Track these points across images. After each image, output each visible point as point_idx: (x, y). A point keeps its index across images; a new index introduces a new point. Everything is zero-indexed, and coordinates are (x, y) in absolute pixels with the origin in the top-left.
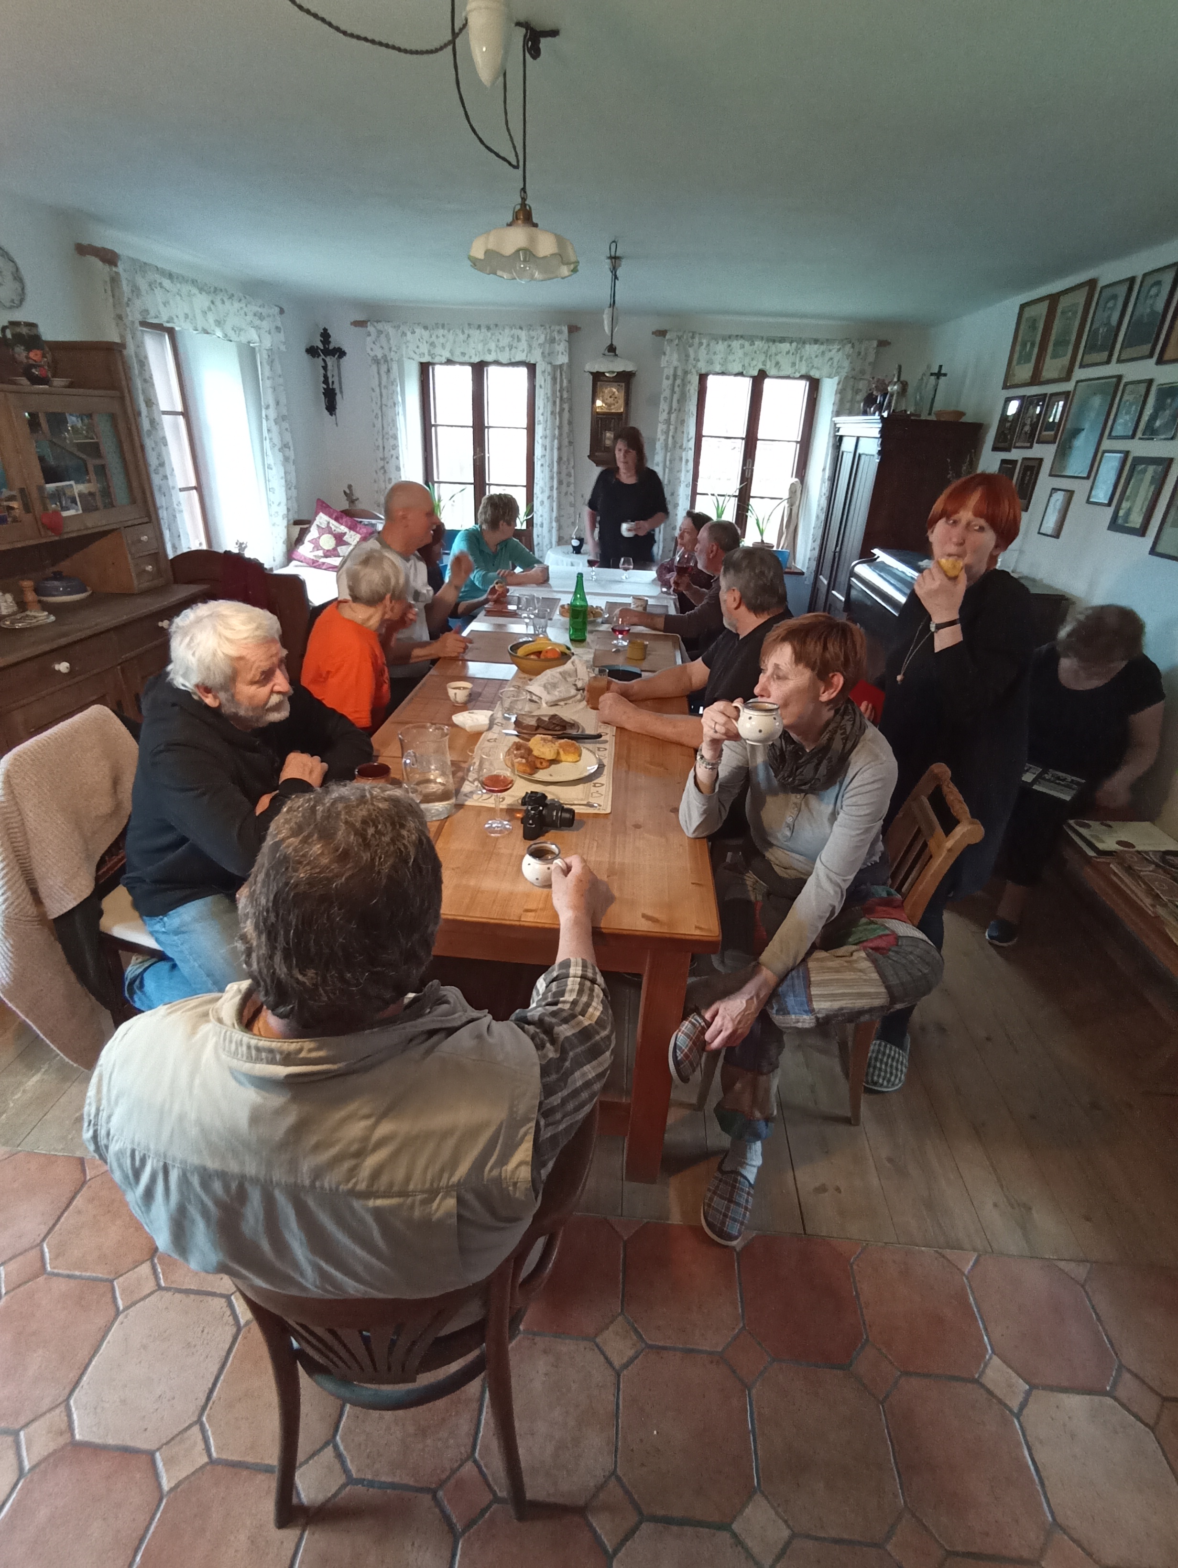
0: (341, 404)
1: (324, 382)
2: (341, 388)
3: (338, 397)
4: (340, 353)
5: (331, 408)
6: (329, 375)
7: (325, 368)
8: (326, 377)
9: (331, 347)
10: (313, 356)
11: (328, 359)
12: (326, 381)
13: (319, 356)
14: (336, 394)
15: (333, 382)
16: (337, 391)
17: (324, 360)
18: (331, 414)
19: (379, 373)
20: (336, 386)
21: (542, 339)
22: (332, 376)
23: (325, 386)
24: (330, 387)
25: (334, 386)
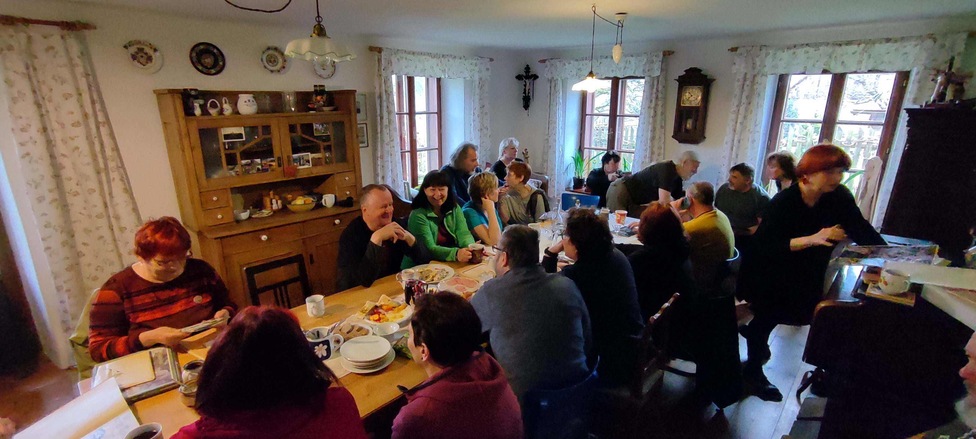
1: (523, 93)
2: (533, 96)
3: (531, 100)
4: (536, 77)
5: (526, 106)
6: (527, 89)
7: (525, 86)
8: (525, 90)
9: (530, 74)
10: (519, 79)
11: (527, 81)
12: (525, 93)
13: (523, 79)
15: (529, 93)
16: (531, 97)
17: (525, 81)
18: (526, 110)
19: (551, 87)
20: (531, 95)
22: (529, 89)
23: (524, 95)
24: (527, 95)
25: (529, 95)
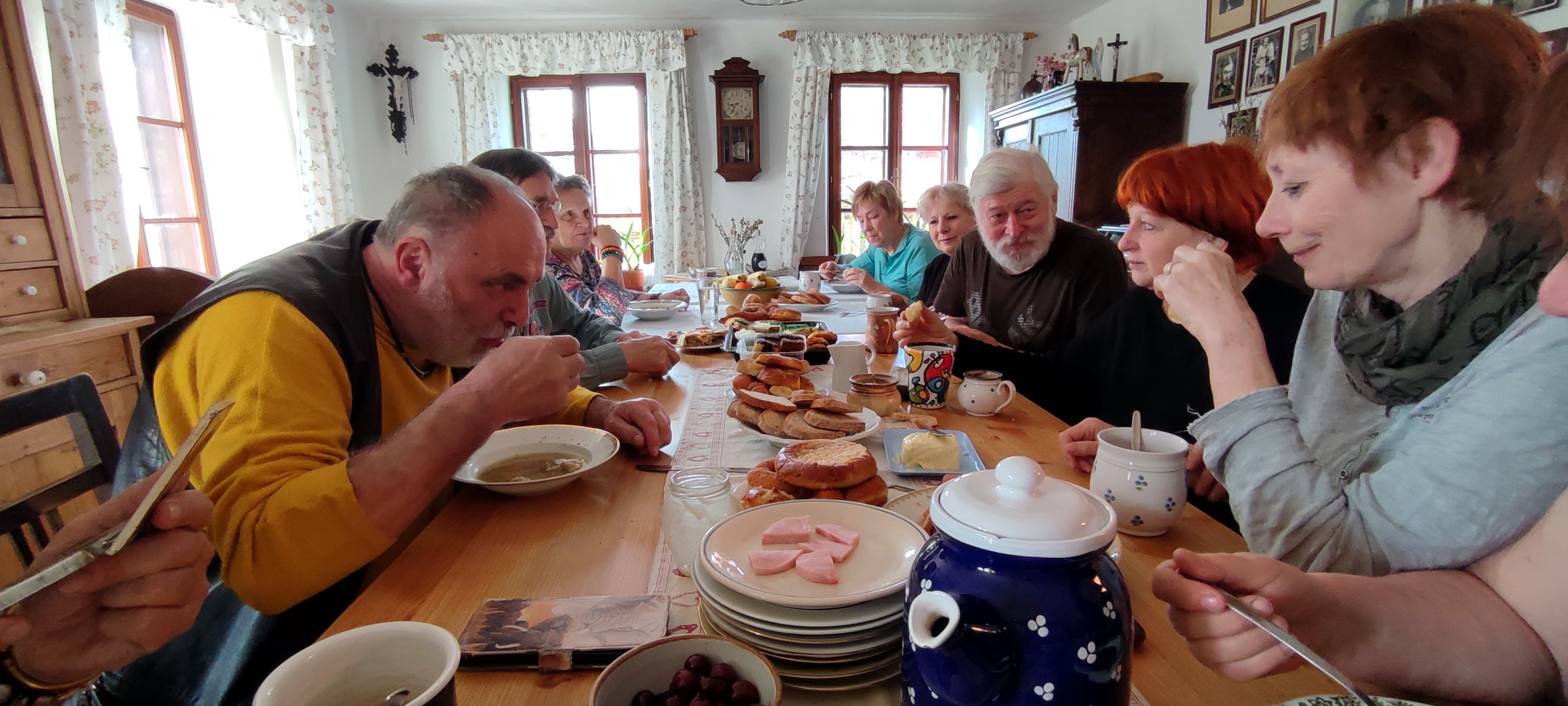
0: (413, 129)
1: (390, 105)
2: (412, 112)
3: (408, 122)
4: (412, 73)
5: (399, 133)
6: (397, 96)
7: (392, 89)
8: (392, 99)
9: (400, 66)
10: (376, 74)
11: (395, 79)
12: (393, 103)
13: (383, 74)
14: (405, 118)
15: (401, 106)
16: (407, 115)
17: (390, 80)
18: (399, 141)
20: (406, 110)
21: (654, 45)
22: (401, 98)
23: (392, 109)
24: (398, 110)
25: (403, 109)
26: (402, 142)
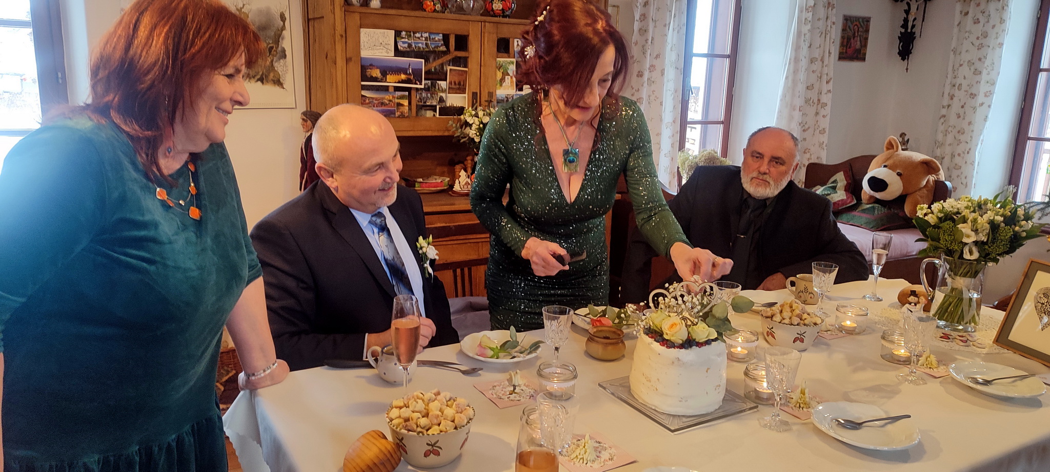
0: (919, 47)
1: (902, 27)
3: (917, 41)
5: (905, 52)
6: (911, 18)
7: (907, 12)
8: (906, 21)
11: (912, 2)
12: (905, 26)
14: (915, 38)
15: (913, 26)
16: (917, 35)
17: (908, 4)
18: (903, 59)
20: (917, 30)
22: (915, 19)
23: (903, 30)
24: (909, 30)
25: (913, 31)
26: (906, 60)
